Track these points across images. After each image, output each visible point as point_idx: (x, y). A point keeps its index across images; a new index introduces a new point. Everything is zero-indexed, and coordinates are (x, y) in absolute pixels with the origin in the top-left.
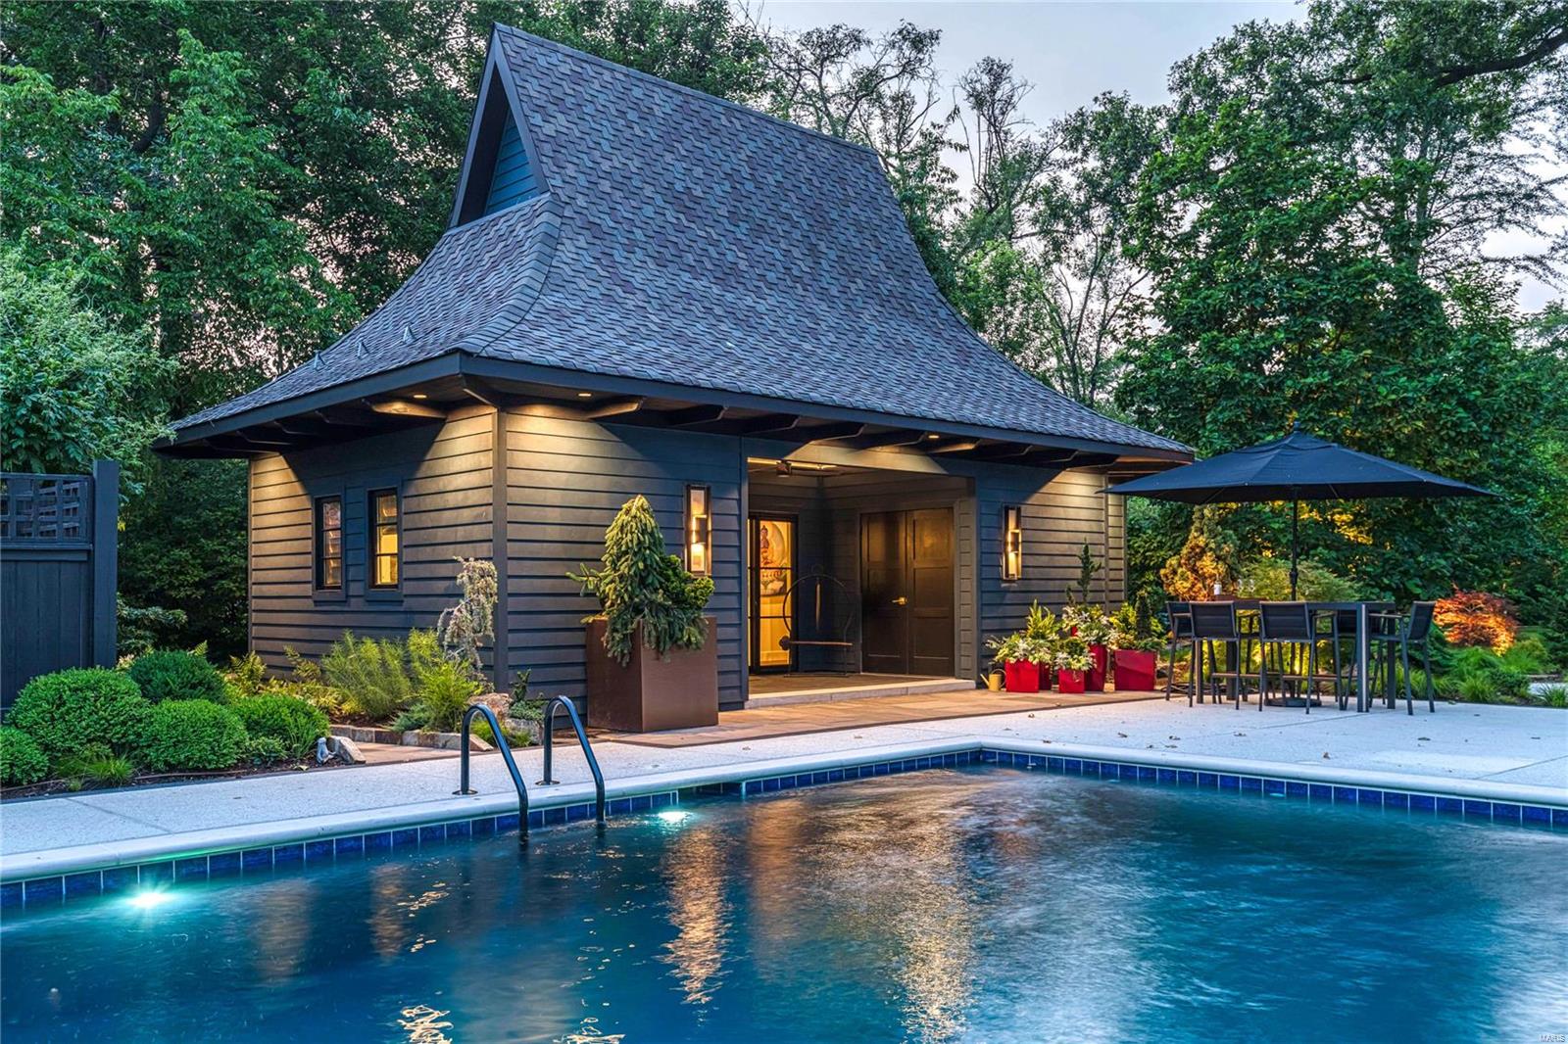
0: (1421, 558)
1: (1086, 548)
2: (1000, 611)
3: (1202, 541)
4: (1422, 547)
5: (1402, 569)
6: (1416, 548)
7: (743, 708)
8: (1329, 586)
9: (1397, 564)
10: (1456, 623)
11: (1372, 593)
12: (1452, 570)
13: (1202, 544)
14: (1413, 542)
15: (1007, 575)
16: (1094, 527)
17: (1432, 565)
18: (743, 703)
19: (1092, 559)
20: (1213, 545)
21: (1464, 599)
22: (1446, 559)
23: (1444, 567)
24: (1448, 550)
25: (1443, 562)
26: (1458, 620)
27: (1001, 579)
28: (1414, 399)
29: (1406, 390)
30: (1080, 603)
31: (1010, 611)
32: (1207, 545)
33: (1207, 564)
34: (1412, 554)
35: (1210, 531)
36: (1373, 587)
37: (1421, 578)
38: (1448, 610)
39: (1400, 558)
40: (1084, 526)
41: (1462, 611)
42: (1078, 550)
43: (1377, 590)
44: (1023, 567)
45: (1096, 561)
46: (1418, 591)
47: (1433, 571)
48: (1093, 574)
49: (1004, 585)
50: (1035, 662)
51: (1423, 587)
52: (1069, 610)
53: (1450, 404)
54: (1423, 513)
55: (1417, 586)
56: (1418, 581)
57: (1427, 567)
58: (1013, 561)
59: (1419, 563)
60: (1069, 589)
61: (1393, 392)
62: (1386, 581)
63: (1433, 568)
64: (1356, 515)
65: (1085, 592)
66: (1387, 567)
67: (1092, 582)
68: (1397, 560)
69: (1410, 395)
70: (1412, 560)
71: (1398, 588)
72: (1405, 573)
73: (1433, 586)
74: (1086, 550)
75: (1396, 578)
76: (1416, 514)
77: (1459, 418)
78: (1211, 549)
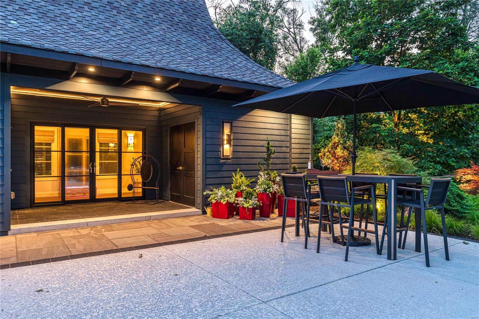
0: (456, 149)
1: (269, 142)
2: (219, 174)
3: (336, 140)
4: (456, 144)
5: (446, 154)
6: (453, 144)
7: (7, 235)
8: (399, 163)
9: (444, 152)
10: (472, 180)
11: (430, 165)
12: (471, 154)
13: (337, 141)
14: (452, 142)
15: (223, 156)
16: (283, 133)
17: (461, 152)
18: (7, 232)
19: (271, 148)
20: (342, 142)
21: (477, 169)
22: (468, 149)
23: (467, 153)
24: (469, 145)
25: (466, 151)
26: (474, 179)
27: (221, 158)
28: (452, 73)
29: (448, 69)
30: (266, 170)
31: (225, 174)
32: (339, 141)
33: (339, 152)
34: (451, 147)
35: (342, 135)
36: (431, 162)
37: (455, 158)
38: (468, 174)
39: (445, 149)
40: (276, 132)
41: (475, 174)
42: (265, 143)
43: (433, 164)
44: (233, 152)
45: (273, 149)
46: (454, 164)
47: (462, 155)
48: (272, 156)
49: (221, 161)
50: (224, 203)
51: (457, 162)
52: (261, 173)
53: (470, 75)
54: (457, 128)
55: (453, 162)
56: (454, 159)
57: (458, 153)
58: (227, 149)
59: (454, 151)
60: (259, 163)
61: (442, 70)
62: (438, 159)
63: (462, 153)
64: (425, 130)
65: (268, 165)
66: (439, 153)
67: (271, 160)
68: (444, 150)
69: (450, 71)
70: (451, 150)
71: (444, 163)
72: (448, 156)
73: (461, 162)
74: (268, 144)
75: (443, 158)
76: (454, 130)
77: (474, 82)
78: (341, 144)
